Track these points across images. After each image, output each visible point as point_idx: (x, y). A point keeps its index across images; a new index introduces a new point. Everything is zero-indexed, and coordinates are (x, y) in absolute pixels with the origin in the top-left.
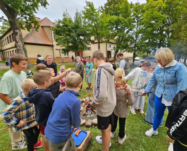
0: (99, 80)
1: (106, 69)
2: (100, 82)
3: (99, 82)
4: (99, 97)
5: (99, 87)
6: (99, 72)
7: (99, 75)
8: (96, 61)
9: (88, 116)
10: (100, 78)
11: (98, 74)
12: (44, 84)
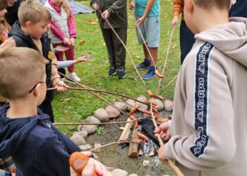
0: (201, 99)
1: (226, 55)
2: (205, 103)
3: (201, 103)
4: (201, 156)
5: (204, 124)
6: (198, 64)
7: (201, 76)
8: (192, 10)
9: (146, 162)
10: (206, 87)
11: (198, 75)
12: (35, 95)
